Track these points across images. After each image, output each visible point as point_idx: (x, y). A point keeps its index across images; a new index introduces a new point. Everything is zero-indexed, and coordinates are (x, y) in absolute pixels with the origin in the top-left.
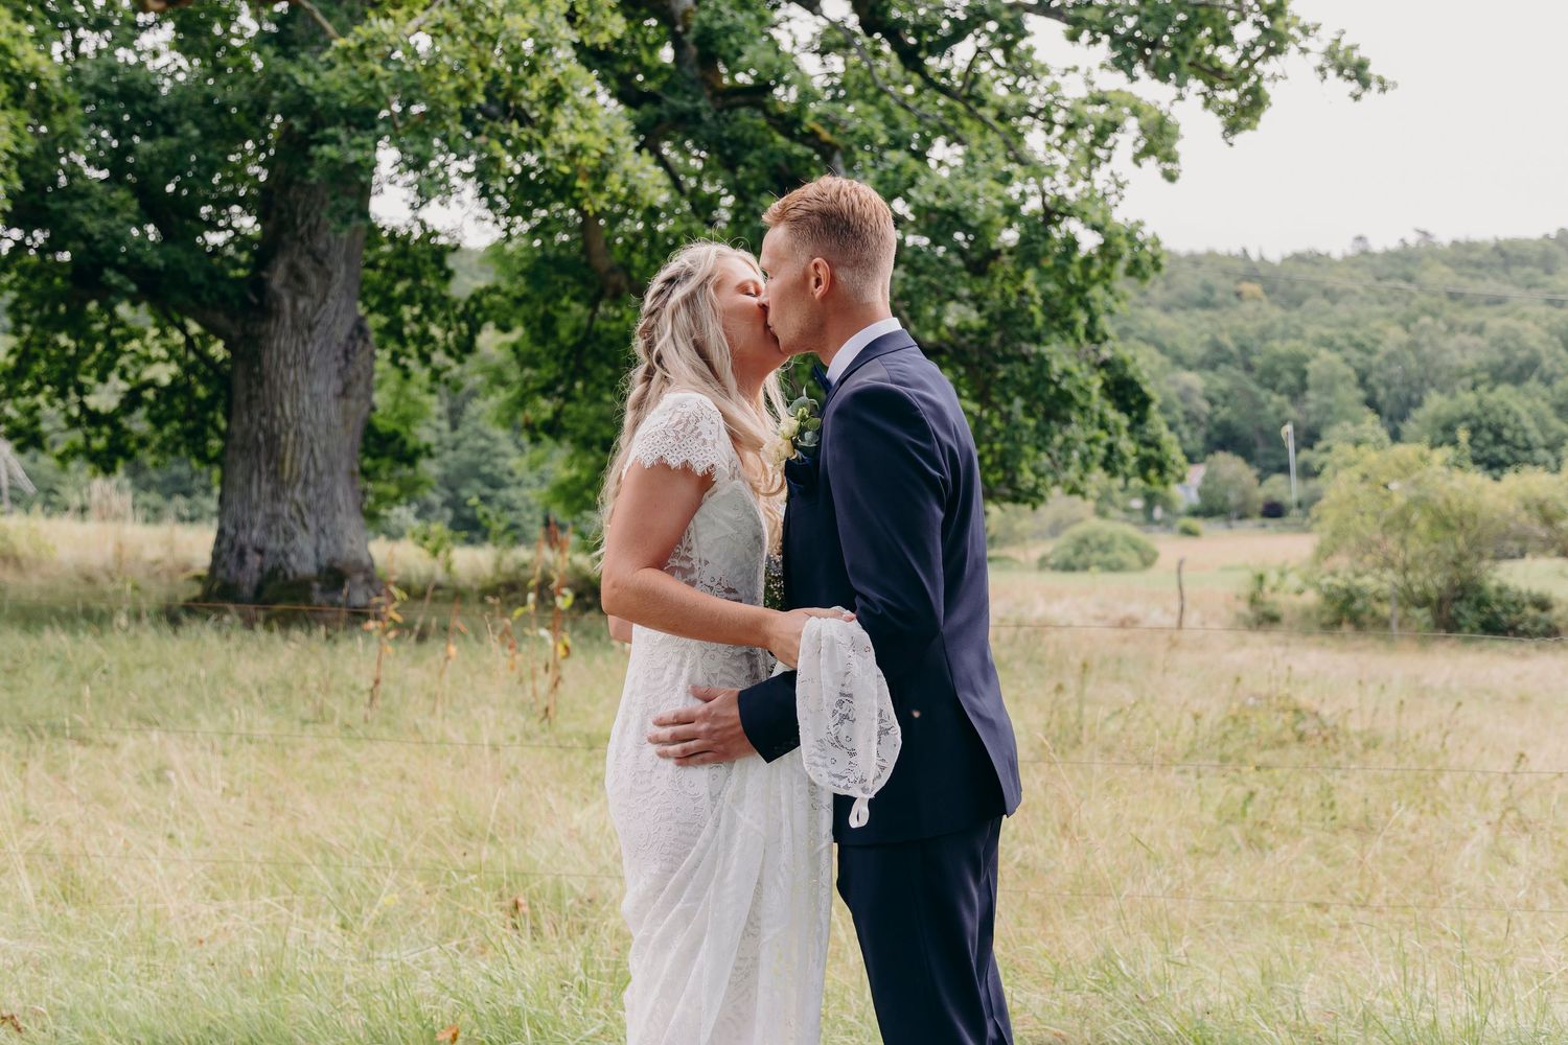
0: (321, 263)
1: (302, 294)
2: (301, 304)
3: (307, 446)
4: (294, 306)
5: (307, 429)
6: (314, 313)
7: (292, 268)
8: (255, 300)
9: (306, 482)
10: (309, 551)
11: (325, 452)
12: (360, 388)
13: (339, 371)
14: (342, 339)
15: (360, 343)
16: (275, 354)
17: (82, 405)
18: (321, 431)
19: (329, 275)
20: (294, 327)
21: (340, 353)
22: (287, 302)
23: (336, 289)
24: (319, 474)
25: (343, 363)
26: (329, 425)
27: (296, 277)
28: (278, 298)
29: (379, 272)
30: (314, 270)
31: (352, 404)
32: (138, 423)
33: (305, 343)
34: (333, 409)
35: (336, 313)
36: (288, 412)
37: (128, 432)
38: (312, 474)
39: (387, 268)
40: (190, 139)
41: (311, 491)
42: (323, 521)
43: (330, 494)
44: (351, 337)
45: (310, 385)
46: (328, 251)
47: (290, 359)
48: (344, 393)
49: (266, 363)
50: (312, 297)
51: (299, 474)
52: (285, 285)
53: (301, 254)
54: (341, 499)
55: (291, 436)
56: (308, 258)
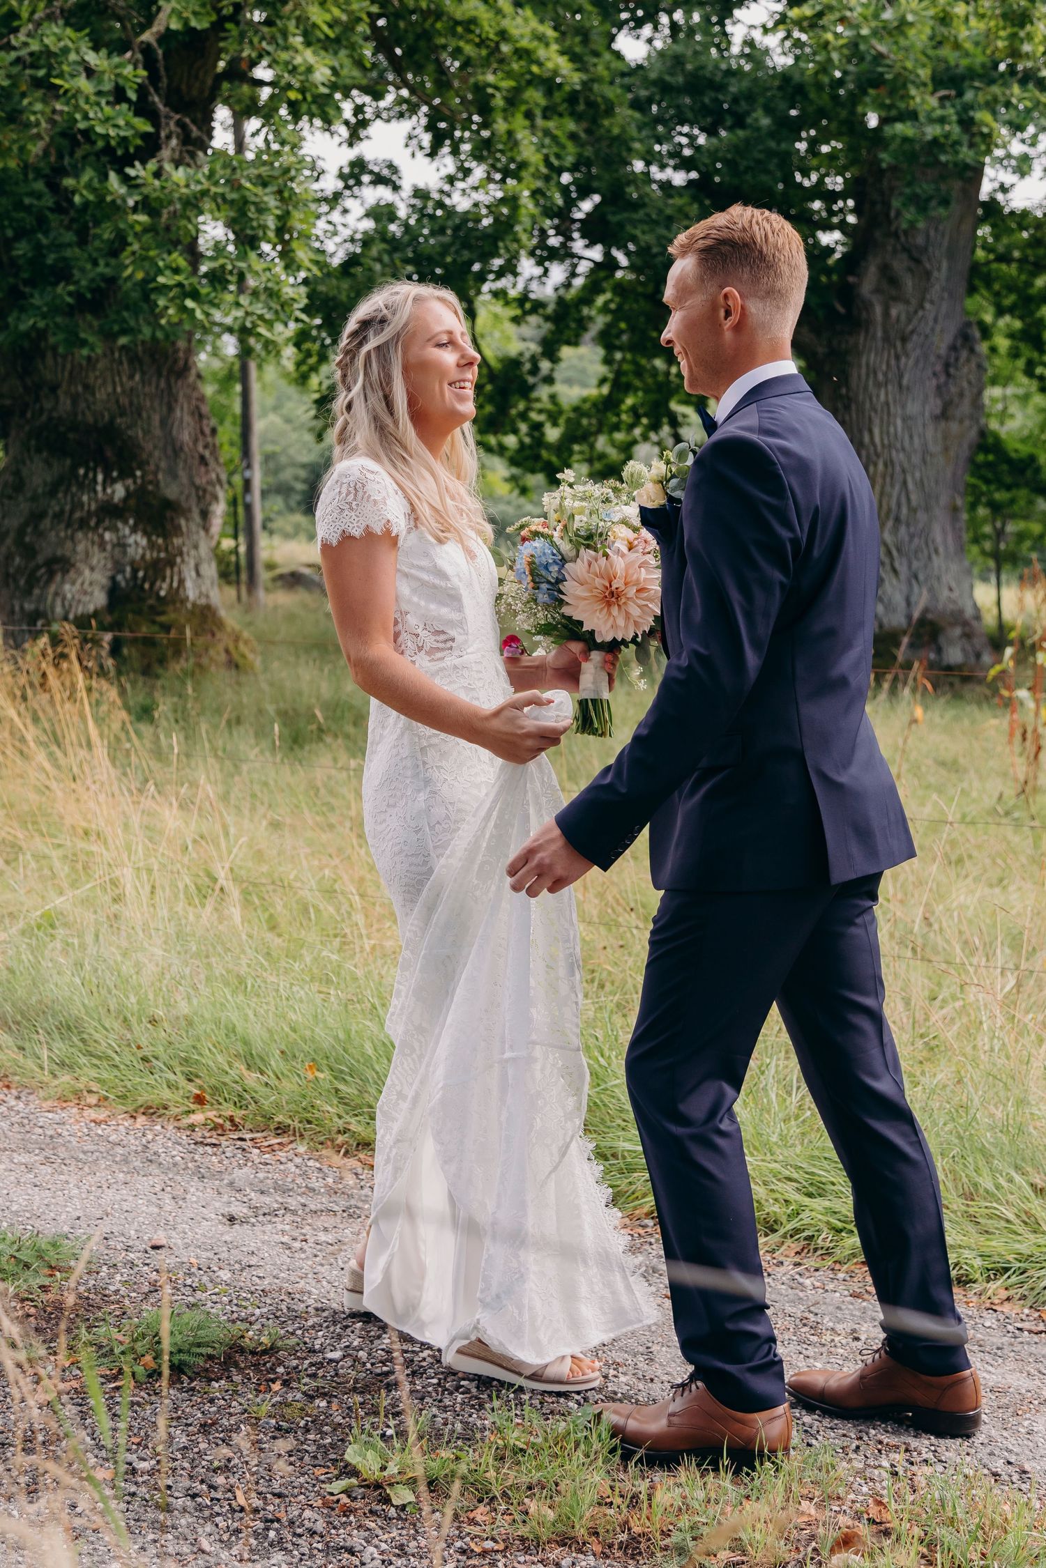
0: (918, 261)
1: (896, 299)
2: (894, 312)
3: (899, 477)
4: (886, 314)
5: (899, 457)
6: (909, 320)
7: (885, 270)
8: (841, 310)
9: (897, 520)
10: (898, 599)
11: (921, 484)
12: (965, 407)
13: (938, 387)
14: (943, 351)
15: (964, 354)
16: (864, 371)
18: (916, 459)
19: (928, 274)
20: (886, 339)
21: (939, 368)
22: (878, 310)
23: (935, 291)
24: (913, 510)
25: (943, 379)
26: (925, 452)
27: (889, 278)
28: (868, 306)
29: (1014, 266)
30: (910, 270)
31: (954, 427)
33: (897, 358)
34: (930, 433)
35: (936, 320)
36: (877, 439)
38: (904, 510)
39: (1022, 261)
40: (758, 129)
41: (903, 530)
42: (915, 564)
43: (925, 533)
44: (953, 348)
45: (903, 407)
46: (926, 249)
47: (880, 377)
48: (944, 415)
49: (854, 382)
50: (907, 302)
51: (889, 510)
52: (877, 290)
53: (895, 251)
54: (939, 538)
55: (881, 467)
56: (904, 256)
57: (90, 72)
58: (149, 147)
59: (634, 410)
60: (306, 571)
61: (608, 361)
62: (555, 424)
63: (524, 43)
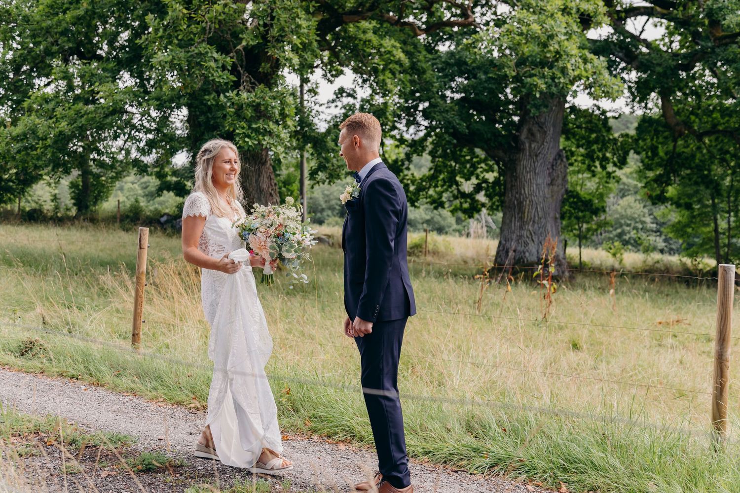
0: (542, 128)
1: (533, 141)
2: (533, 146)
3: (534, 206)
4: (530, 147)
5: (535, 199)
6: (538, 149)
7: (530, 130)
8: (514, 145)
9: (534, 222)
10: (534, 251)
11: (543, 209)
12: (560, 181)
13: (549, 174)
14: (551, 160)
15: (559, 162)
16: (522, 167)
17: (458, 190)
18: (541, 200)
19: (545, 132)
20: (530, 155)
21: (549, 166)
22: (527, 145)
23: (548, 138)
24: (540, 218)
25: (551, 170)
26: (544, 197)
27: (531, 134)
28: (523, 143)
29: (583, 130)
30: (539, 130)
31: (555, 188)
32: (481, 197)
33: (534, 162)
34: (546, 190)
35: (548, 149)
36: (527, 192)
37: (478, 201)
38: (537, 218)
40: (481, 79)
41: (536, 225)
42: (540, 238)
43: (544, 227)
44: (555, 159)
45: (536, 181)
46: (545, 123)
47: (528, 169)
48: (551, 184)
49: (518, 171)
50: (538, 142)
51: (531, 218)
52: (527, 138)
53: (533, 124)
54: (550, 229)
55: (528, 202)
56: (537, 126)
57: (216, 61)
58: (236, 85)
59: (443, 179)
60: (324, 237)
61: (433, 162)
62: (413, 185)
63: (389, 49)
